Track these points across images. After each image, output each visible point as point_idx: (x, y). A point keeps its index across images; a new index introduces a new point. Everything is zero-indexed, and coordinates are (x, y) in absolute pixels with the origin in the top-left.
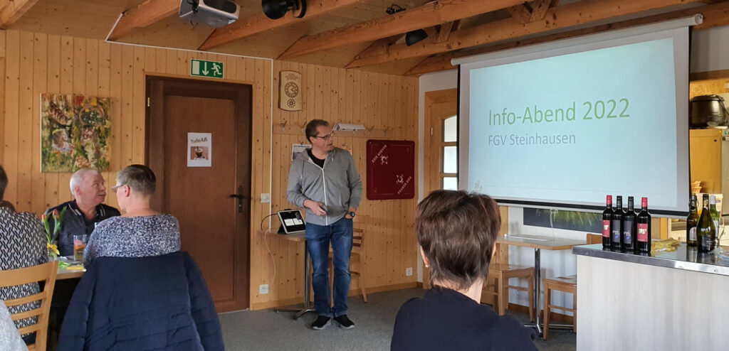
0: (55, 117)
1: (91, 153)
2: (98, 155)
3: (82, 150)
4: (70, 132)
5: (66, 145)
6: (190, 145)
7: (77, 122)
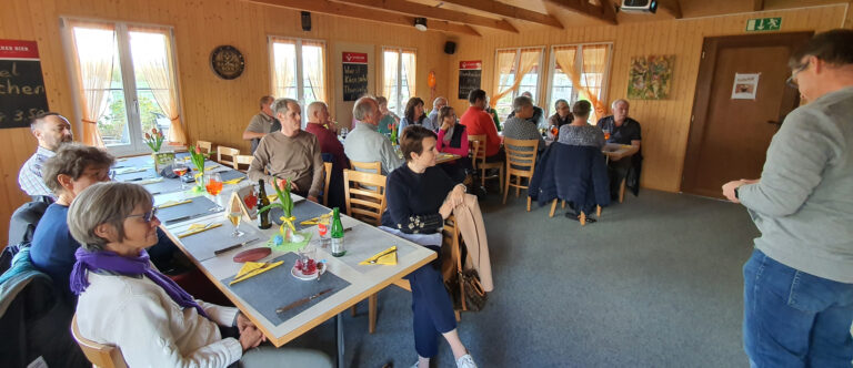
0: (637, 68)
1: (656, 88)
2: (660, 89)
3: (651, 88)
4: (644, 78)
5: (642, 84)
6: (736, 83)
7: (650, 71)
